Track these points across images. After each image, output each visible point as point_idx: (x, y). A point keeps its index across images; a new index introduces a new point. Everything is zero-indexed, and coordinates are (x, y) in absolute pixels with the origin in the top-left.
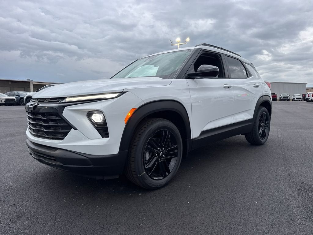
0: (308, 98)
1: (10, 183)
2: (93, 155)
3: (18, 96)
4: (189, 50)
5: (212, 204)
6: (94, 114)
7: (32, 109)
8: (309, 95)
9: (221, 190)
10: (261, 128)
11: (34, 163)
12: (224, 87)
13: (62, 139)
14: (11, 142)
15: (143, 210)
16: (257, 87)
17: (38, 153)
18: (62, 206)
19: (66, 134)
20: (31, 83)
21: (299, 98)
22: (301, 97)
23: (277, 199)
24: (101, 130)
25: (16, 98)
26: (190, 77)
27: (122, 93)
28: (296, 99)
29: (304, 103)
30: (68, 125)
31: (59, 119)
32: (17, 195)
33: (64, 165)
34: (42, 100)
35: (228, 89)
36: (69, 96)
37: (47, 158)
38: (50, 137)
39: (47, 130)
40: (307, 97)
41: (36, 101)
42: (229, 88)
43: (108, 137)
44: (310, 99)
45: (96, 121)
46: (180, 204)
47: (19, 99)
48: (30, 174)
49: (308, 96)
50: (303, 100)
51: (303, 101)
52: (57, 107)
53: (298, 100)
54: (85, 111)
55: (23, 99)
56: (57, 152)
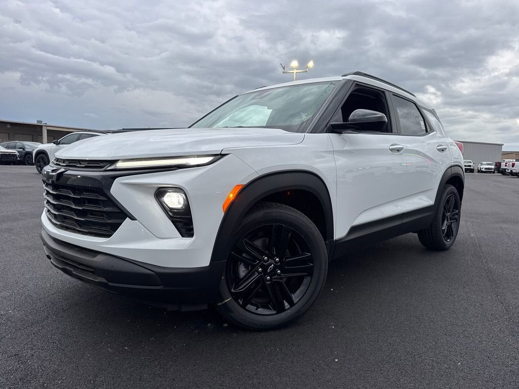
0: (505, 169)
1: (8, 310)
2: (163, 267)
3: (22, 150)
4: (331, 83)
5: (380, 364)
6: (168, 194)
7: (54, 179)
8: (506, 163)
9: (392, 336)
10: (446, 221)
11: (50, 272)
12: (391, 150)
13: (109, 236)
14: (9, 230)
15: (254, 373)
16: (443, 150)
17: (63, 257)
18: (105, 359)
19: (115, 227)
20: (44, 128)
21: (489, 169)
22: (493, 167)
23: (496, 357)
24: (180, 222)
25: (18, 152)
26: (335, 130)
27: (219, 156)
28: (485, 170)
29: (498, 177)
30: (119, 211)
31: (104, 199)
32: (22, 335)
33: (110, 284)
34: (73, 163)
35: (398, 153)
36: (123, 158)
37: (79, 268)
38: (87, 231)
39: (81, 218)
40: (503, 167)
41: (61, 164)
42: (398, 150)
43: (191, 235)
44: (509, 171)
45: (171, 206)
46: (321, 362)
47: (23, 154)
48: (45, 293)
49: (506, 166)
50: (496, 171)
51: (495, 174)
52: (100, 177)
53: (488, 171)
54: (153, 187)
55: (30, 154)
56: (99, 259)
